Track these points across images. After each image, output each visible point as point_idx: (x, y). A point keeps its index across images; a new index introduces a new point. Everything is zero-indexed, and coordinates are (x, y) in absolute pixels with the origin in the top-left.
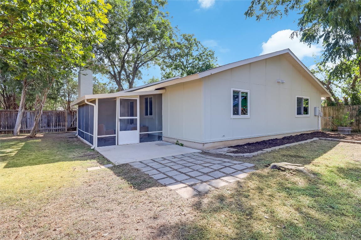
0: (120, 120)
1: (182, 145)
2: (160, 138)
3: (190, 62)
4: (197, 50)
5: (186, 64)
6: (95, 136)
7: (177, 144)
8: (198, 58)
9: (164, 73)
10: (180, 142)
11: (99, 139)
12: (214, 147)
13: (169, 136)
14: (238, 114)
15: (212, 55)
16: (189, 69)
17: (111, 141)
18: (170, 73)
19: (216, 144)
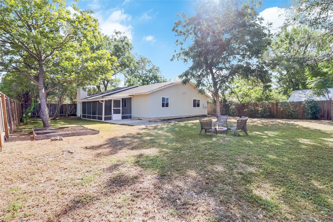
0: (113, 109)
1: (141, 120)
2: (130, 117)
3: (144, 73)
4: (149, 66)
5: (142, 75)
6: (103, 116)
7: (138, 119)
8: (150, 71)
9: (127, 79)
10: (140, 119)
11: (105, 117)
12: (154, 120)
13: (135, 116)
14: (164, 107)
15: (157, 70)
16: (143, 78)
17: (110, 118)
18: (130, 79)
19: (155, 119)
